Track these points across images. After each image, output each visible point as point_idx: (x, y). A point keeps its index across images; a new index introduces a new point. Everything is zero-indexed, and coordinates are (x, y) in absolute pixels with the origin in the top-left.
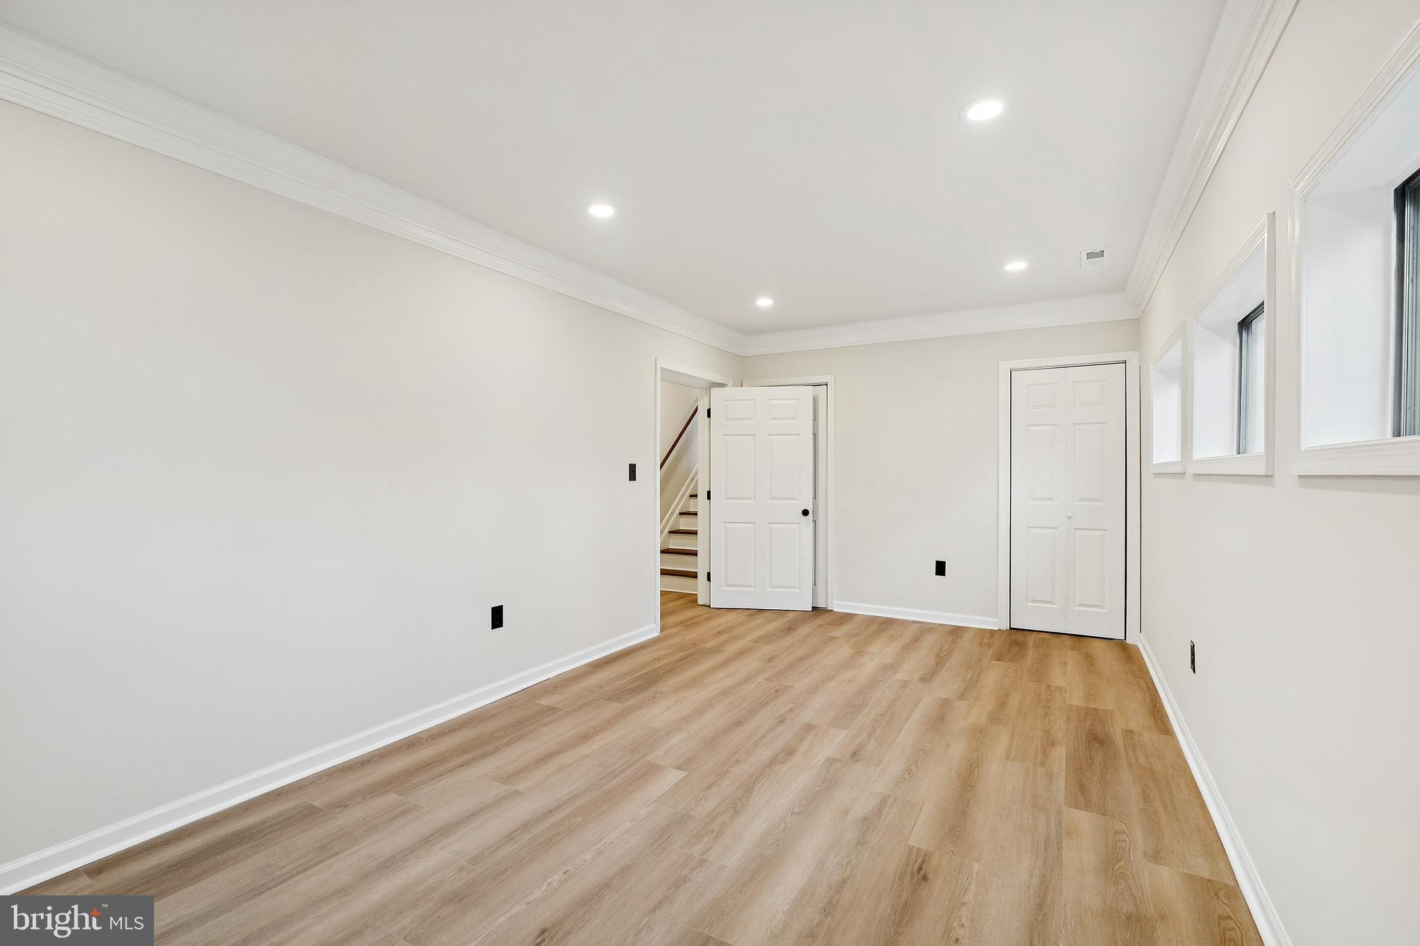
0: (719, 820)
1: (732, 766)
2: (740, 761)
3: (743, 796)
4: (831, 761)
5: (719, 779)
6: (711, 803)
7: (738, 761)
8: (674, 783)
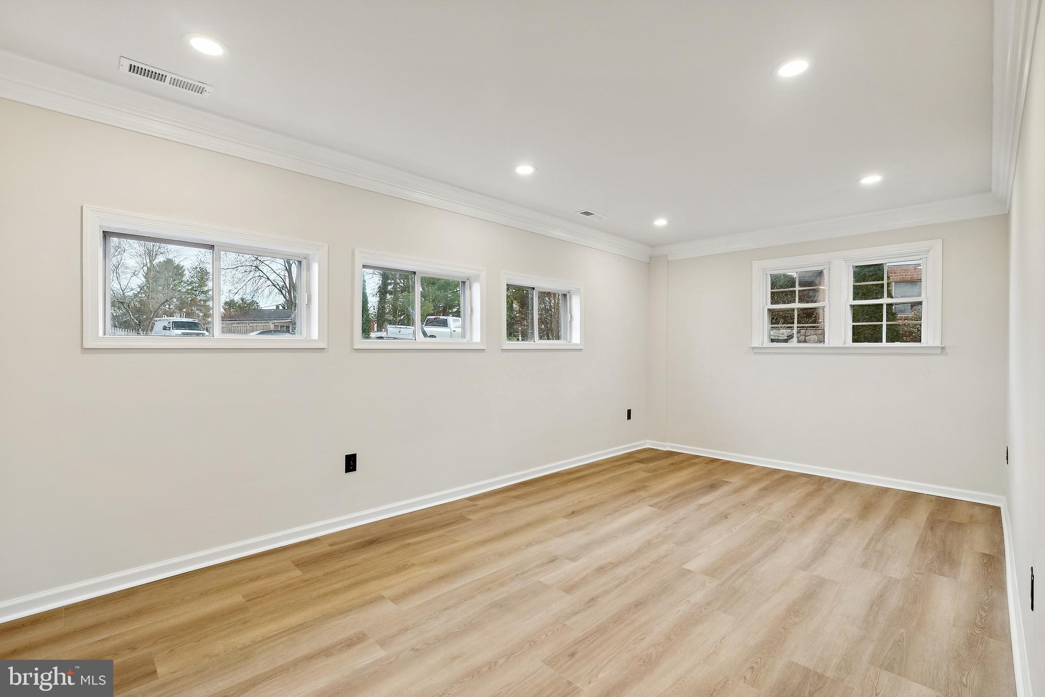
0: (659, 540)
1: (649, 566)
2: (642, 568)
3: (643, 548)
4: (573, 560)
5: (658, 559)
6: (664, 549)
7: (643, 569)
8: (691, 562)
